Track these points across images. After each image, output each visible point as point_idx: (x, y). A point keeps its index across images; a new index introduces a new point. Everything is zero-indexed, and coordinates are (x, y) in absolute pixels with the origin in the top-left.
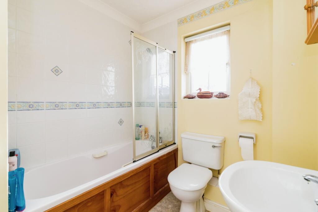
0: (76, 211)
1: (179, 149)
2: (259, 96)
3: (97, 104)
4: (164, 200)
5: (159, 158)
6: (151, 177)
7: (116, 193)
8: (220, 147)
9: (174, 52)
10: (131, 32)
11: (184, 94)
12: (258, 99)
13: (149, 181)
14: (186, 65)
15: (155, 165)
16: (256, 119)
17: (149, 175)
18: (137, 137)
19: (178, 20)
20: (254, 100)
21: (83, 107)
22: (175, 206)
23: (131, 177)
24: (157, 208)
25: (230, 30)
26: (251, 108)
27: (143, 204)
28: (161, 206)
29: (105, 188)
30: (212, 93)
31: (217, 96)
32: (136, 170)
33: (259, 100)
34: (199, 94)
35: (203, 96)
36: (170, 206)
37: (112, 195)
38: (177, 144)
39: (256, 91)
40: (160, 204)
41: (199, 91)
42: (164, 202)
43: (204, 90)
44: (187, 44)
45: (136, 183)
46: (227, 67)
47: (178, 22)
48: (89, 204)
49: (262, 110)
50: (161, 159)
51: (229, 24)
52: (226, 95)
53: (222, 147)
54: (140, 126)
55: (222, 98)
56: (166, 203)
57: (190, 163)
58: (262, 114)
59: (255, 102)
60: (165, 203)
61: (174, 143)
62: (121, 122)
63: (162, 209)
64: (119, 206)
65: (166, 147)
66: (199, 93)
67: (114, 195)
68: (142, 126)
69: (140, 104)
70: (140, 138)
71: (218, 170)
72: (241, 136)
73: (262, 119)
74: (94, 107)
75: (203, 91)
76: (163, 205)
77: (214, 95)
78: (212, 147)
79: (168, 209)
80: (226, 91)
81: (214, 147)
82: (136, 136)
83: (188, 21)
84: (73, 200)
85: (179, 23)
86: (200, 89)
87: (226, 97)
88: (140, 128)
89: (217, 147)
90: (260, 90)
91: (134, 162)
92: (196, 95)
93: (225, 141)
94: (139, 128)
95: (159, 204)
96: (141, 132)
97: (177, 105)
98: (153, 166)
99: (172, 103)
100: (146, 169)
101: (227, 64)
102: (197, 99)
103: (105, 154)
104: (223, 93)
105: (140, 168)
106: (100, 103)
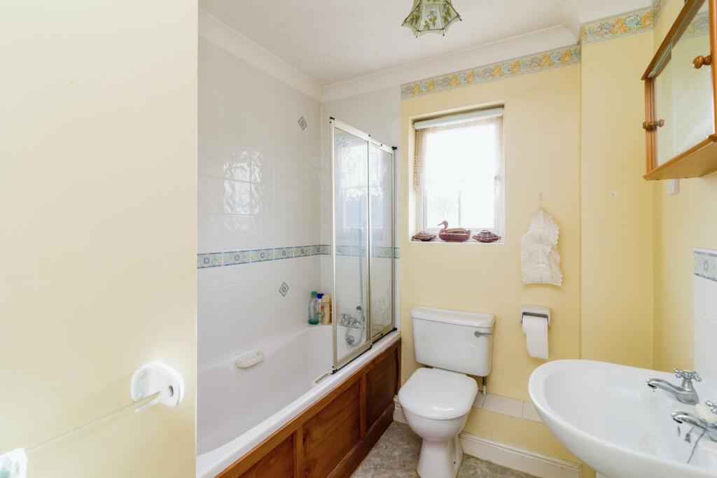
0: (254, 475)
1: (403, 340)
2: (557, 243)
3: (241, 255)
4: (382, 443)
5: (374, 362)
6: (361, 399)
7: (310, 435)
8: (489, 334)
9: (394, 148)
10: (331, 118)
11: (412, 232)
12: (556, 247)
13: (359, 408)
14: (416, 174)
15: (367, 375)
16: (551, 283)
17: (359, 396)
18: (313, 317)
19: (402, 85)
20: (549, 249)
21: (217, 264)
22: (406, 452)
23: (333, 401)
24: (373, 459)
25: (502, 116)
26: (543, 263)
27: (350, 453)
28: (378, 455)
29: (296, 429)
30: (468, 232)
31: (478, 239)
32: (340, 387)
33: (558, 249)
34: (444, 233)
35: (453, 237)
36: (396, 453)
37: (304, 439)
38: (398, 330)
39: (552, 234)
40: (376, 451)
41: (443, 226)
42: (382, 447)
43: (453, 226)
44: (418, 134)
45: (338, 413)
46: (496, 185)
47: (402, 89)
48: (273, 461)
49: (560, 266)
50: (377, 362)
51: (502, 106)
52: (495, 236)
53: (490, 334)
54: (320, 296)
55: (489, 241)
56: (387, 448)
57: (431, 367)
58: (562, 274)
59: (550, 253)
60: (384, 447)
61: (395, 329)
62: (284, 290)
63: (382, 460)
64: (315, 461)
65: (382, 336)
66: (442, 231)
67: (308, 440)
68: (323, 295)
69: (318, 250)
70: (320, 320)
71: (483, 378)
72: (525, 314)
73: (562, 283)
74: (236, 262)
75: (450, 227)
76: (382, 453)
77: (472, 234)
78: (474, 336)
79: (394, 458)
80: (493, 227)
81: (478, 334)
82: (310, 316)
83: (422, 91)
84: (250, 455)
85: (402, 93)
86: (445, 223)
87: (497, 239)
88: (320, 300)
89: (483, 334)
90: (558, 233)
91: (334, 372)
92: (437, 233)
93: (495, 323)
94: (317, 299)
95: (373, 452)
96: (323, 308)
97: (400, 253)
98: (364, 377)
99: (390, 250)
100: (353, 385)
101: (495, 177)
102: (439, 242)
103: (259, 358)
104: (490, 233)
105: (345, 384)
106: (247, 253)
